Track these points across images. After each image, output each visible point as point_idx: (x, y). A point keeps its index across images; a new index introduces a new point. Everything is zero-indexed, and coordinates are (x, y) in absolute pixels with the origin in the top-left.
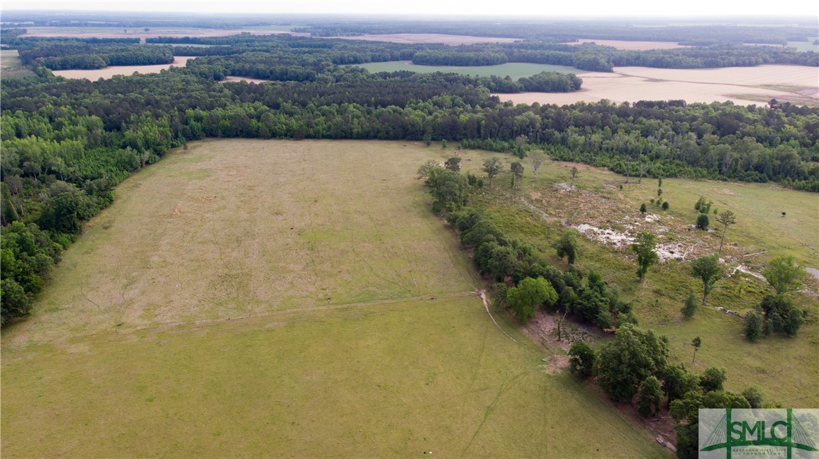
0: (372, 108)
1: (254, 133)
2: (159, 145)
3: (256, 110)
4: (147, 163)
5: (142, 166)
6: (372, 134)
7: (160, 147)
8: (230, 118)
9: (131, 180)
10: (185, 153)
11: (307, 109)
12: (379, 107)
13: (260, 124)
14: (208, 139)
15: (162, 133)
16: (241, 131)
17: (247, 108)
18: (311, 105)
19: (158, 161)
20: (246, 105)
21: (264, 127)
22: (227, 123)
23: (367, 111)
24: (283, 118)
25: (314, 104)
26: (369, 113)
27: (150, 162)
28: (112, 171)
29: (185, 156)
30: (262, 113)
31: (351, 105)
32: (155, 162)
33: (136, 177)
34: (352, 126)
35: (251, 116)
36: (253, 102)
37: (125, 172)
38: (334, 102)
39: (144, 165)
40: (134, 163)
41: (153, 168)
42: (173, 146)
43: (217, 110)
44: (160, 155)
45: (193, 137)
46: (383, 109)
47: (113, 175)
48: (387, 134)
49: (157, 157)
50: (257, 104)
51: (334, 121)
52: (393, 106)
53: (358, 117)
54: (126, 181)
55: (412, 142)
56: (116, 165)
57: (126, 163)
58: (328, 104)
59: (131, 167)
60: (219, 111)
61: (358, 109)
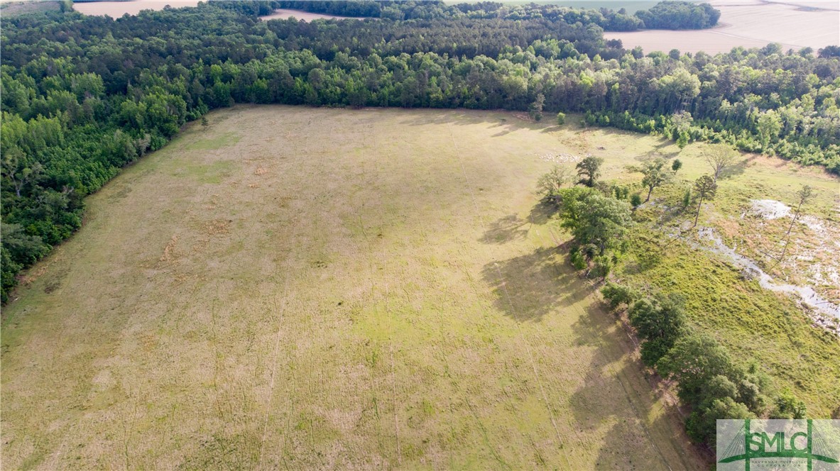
0: (455, 60)
1: (298, 98)
2: (167, 121)
3: (303, 62)
4: (149, 149)
5: (140, 155)
6: (457, 101)
7: (167, 125)
8: (269, 76)
9: (119, 181)
10: (204, 131)
11: (369, 60)
12: (464, 58)
13: (306, 85)
14: (238, 106)
15: (173, 104)
16: (282, 95)
17: (291, 61)
18: (375, 55)
19: (166, 145)
20: (291, 54)
21: (311, 89)
22: (263, 84)
23: (447, 63)
24: (338, 75)
25: (378, 54)
26: (450, 65)
27: (153, 148)
28: (90, 169)
29: (204, 136)
30: (311, 67)
31: (427, 56)
32: (160, 147)
33: (129, 175)
34: (430, 90)
35: (294, 73)
36: (301, 50)
37: (113, 169)
38: (404, 51)
39: (143, 154)
40: (126, 155)
41: (155, 158)
42: (190, 119)
43: (253, 62)
44: (169, 135)
45: (218, 103)
46: (471, 61)
47: (92, 175)
48: (478, 100)
49: (163, 140)
50: (307, 53)
51: (406, 81)
52: (485, 58)
53: (438, 75)
54: (112, 183)
55: (512, 113)
56: (99, 159)
57: (114, 154)
58: (397, 53)
59: (120, 160)
60: (255, 66)
61: (436, 61)
